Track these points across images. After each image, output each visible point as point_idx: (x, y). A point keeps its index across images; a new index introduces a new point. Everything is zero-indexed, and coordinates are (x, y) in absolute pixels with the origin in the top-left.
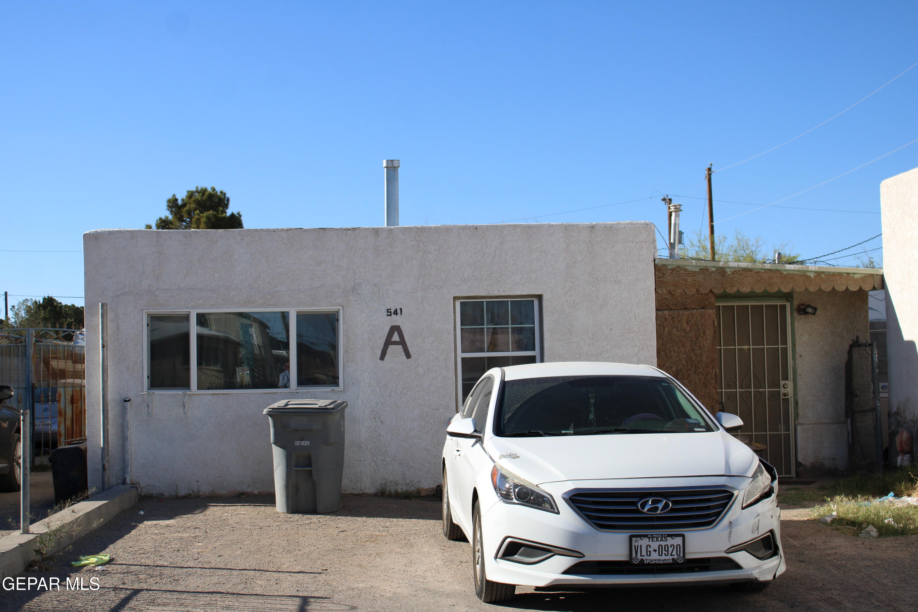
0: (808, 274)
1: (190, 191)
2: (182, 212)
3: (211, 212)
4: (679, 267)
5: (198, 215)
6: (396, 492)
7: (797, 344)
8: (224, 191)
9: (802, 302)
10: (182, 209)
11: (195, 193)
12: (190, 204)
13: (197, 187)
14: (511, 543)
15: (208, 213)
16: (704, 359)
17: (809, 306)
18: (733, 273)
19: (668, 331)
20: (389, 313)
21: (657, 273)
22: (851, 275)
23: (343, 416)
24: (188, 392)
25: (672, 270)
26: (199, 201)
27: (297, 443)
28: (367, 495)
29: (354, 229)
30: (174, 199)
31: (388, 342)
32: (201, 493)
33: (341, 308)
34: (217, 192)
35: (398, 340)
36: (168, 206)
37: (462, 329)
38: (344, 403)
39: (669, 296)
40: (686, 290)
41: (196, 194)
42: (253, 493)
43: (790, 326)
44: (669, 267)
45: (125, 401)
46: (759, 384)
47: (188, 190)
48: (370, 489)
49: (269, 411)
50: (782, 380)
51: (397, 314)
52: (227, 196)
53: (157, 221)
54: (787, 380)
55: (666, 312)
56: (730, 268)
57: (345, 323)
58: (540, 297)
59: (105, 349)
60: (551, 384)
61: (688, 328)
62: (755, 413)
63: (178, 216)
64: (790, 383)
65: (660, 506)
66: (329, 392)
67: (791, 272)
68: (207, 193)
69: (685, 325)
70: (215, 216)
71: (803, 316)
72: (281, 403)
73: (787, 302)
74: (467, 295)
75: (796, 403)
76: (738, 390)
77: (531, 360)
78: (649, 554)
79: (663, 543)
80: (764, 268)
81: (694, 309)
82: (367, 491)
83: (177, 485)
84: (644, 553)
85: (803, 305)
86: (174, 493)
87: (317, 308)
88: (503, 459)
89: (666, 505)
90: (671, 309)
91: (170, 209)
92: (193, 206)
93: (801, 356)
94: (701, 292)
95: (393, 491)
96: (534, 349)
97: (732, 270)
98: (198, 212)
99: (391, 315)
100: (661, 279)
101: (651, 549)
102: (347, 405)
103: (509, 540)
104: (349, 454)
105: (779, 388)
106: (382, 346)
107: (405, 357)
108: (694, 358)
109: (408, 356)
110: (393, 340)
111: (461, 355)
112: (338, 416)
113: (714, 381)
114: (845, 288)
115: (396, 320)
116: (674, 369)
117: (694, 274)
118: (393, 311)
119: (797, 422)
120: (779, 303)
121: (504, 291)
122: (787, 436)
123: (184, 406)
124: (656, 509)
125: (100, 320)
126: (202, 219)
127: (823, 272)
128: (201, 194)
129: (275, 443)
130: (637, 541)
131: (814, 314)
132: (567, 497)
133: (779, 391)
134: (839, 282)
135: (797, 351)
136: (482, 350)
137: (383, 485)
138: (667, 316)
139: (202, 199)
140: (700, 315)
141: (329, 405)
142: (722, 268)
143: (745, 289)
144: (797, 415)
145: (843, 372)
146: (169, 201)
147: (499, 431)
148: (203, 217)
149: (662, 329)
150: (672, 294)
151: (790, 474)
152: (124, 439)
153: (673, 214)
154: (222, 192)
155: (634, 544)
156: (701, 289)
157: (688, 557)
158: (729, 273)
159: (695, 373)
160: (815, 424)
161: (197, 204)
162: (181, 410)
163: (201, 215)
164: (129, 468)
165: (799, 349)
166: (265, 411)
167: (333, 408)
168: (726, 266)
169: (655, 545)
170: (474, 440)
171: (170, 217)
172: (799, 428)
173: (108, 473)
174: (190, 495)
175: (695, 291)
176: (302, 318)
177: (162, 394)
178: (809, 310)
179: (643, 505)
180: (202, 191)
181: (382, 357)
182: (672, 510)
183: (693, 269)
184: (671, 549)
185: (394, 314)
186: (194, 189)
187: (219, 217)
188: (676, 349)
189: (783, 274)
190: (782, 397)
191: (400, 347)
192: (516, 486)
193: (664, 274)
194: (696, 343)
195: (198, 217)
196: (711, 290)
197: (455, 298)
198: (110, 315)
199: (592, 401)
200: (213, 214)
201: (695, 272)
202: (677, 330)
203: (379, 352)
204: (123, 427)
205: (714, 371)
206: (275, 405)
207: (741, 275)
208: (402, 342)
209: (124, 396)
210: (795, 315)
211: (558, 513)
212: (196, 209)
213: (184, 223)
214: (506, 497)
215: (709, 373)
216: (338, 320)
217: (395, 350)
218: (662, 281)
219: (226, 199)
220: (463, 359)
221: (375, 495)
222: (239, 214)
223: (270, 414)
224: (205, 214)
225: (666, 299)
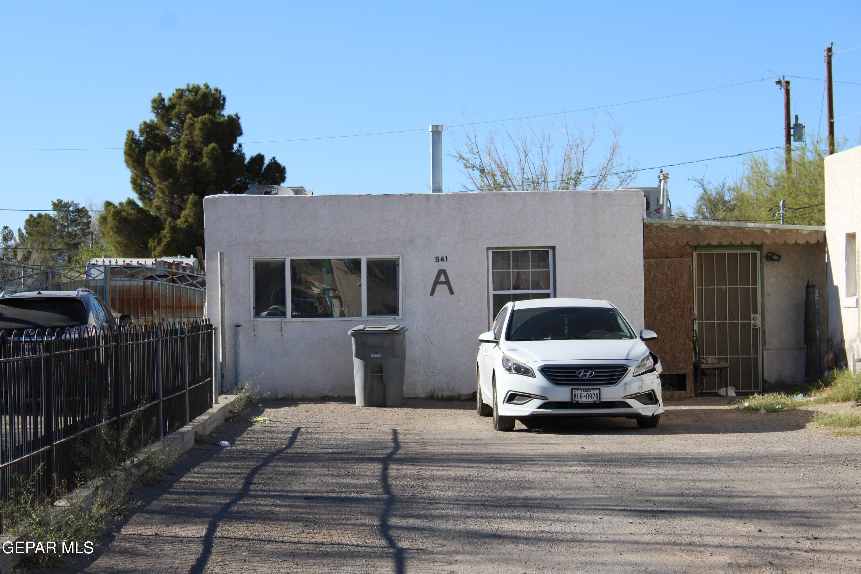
0: (765, 230)
1: (180, 90)
2: (170, 115)
3: (206, 116)
4: (662, 225)
5: (191, 119)
6: (442, 396)
7: (765, 284)
8: (219, 88)
9: (770, 251)
10: (170, 111)
11: (185, 92)
12: (180, 105)
13: (188, 85)
14: (511, 394)
15: (204, 117)
16: (681, 297)
17: (774, 254)
18: (705, 230)
19: (653, 275)
20: (437, 260)
21: (645, 230)
22: (800, 231)
23: (404, 337)
24: (285, 320)
25: (657, 227)
26: (192, 102)
27: (372, 356)
28: (421, 398)
29: (411, 195)
30: (160, 98)
31: (437, 282)
32: (294, 396)
33: (400, 256)
34: (211, 89)
35: (444, 280)
36: (154, 108)
37: (493, 272)
38: (405, 327)
39: (654, 248)
40: (668, 243)
41: (187, 92)
42: (334, 397)
43: (760, 270)
44: (655, 225)
45: (237, 326)
46: (733, 317)
47: (177, 88)
48: (423, 395)
49: (353, 333)
50: (752, 314)
51: (443, 261)
52: (223, 94)
53: (141, 126)
54: (757, 313)
55: (652, 260)
56: (703, 225)
57: (403, 268)
58: (553, 248)
59: (223, 287)
60: (542, 312)
61: (669, 273)
62: (729, 341)
63: (166, 120)
64: (759, 317)
65: (588, 374)
66: (391, 320)
67: (752, 229)
68: (200, 93)
69: (666, 270)
70: (211, 121)
71: (771, 262)
72: (360, 327)
73: (758, 250)
74: (497, 246)
75: (764, 333)
76: (716, 321)
77: (547, 296)
78: (581, 398)
79: (589, 393)
80: (730, 225)
81: (674, 257)
82: (420, 396)
83: (276, 390)
84: (579, 397)
85: (770, 253)
86: (274, 396)
87: (381, 256)
88: (509, 351)
89: (591, 373)
90: (656, 258)
91: (155, 111)
92: (184, 107)
93: (768, 294)
94: (680, 245)
95: (440, 396)
96: (549, 288)
97: (705, 227)
98: (190, 115)
99: (438, 261)
100: (648, 234)
101: (583, 396)
102: (407, 330)
103: (510, 392)
104: (408, 367)
105: (750, 320)
106: (432, 285)
107: (449, 294)
108: (673, 296)
109: (452, 293)
110: (440, 280)
111: (492, 292)
112: (402, 336)
113: (689, 313)
114: (794, 242)
115: (443, 265)
116: (657, 304)
117: (674, 230)
118: (440, 258)
119: (764, 348)
120: (750, 251)
121: (526, 243)
122: (756, 360)
123: (281, 330)
124: (586, 375)
125: (219, 265)
126: (196, 124)
127: (777, 229)
128: (193, 94)
129: (357, 356)
130: (575, 391)
131: (778, 261)
132: (539, 369)
133: (750, 322)
134: (789, 237)
135: (765, 290)
136: (509, 289)
137: (433, 391)
138: (653, 263)
139: (194, 99)
140: (679, 262)
141: (396, 328)
142: (697, 226)
143: (715, 242)
144: (764, 342)
145: (803, 308)
146: (154, 101)
147: (509, 338)
148: (197, 121)
149: (648, 273)
150: (656, 246)
151: (758, 389)
152: (236, 355)
153: (662, 181)
154: (216, 90)
155: (574, 393)
156: (680, 242)
157: (602, 400)
158: (702, 229)
159: (674, 307)
160: (779, 349)
161: (189, 106)
162: (279, 333)
163: (195, 119)
164: (240, 377)
165: (767, 289)
166: (349, 333)
167: (398, 331)
168: (699, 224)
169: (585, 393)
170: (495, 344)
171: (155, 119)
172: (765, 352)
173: (225, 380)
174: (286, 397)
175: (675, 243)
176: (371, 264)
177: (265, 321)
178: (775, 257)
179: (579, 373)
180: (194, 90)
181: (432, 294)
182: (594, 376)
183: (673, 227)
184: (593, 396)
185: (441, 260)
186: (184, 87)
187: (216, 122)
188: (659, 289)
189: (745, 230)
190: (752, 327)
191: (445, 286)
192: (514, 364)
193: (650, 230)
194: (675, 285)
195: (191, 122)
196: (687, 243)
197: (488, 249)
198: (226, 261)
199: (566, 322)
200: (209, 119)
201: (675, 229)
202: (660, 274)
203: (429, 290)
204: (236, 345)
205: (689, 306)
206: (357, 328)
207: (712, 231)
208: (447, 282)
209: (236, 323)
210: (765, 261)
211: (535, 377)
212: (187, 113)
213: (172, 128)
214: (509, 370)
215: (685, 307)
216: (398, 265)
217: (442, 288)
218: (649, 236)
219: (222, 98)
220: (494, 295)
221: (426, 398)
222: (236, 115)
223: (353, 335)
224: (200, 118)
225: (652, 250)
